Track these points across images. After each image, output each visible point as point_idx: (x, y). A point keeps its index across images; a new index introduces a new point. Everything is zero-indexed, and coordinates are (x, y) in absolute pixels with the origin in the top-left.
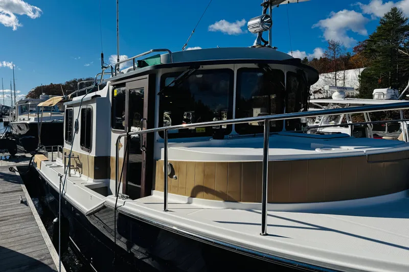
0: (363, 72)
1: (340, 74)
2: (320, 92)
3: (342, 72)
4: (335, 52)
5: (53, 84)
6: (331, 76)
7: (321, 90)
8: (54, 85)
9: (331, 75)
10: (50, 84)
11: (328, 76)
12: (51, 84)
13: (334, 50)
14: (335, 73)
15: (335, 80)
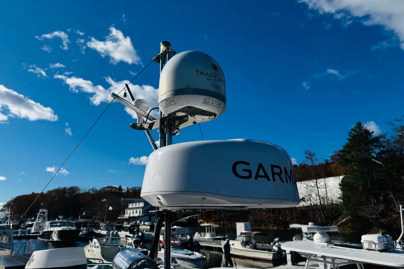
0: (343, 181)
1: (321, 182)
2: (304, 201)
3: (322, 180)
4: (313, 161)
5: (35, 192)
6: (313, 185)
7: (304, 198)
8: (35, 194)
9: (312, 183)
10: (31, 193)
11: (309, 185)
12: (33, 193)
13: (312, 160)
14: (315, 181)
15: (316, 188)
